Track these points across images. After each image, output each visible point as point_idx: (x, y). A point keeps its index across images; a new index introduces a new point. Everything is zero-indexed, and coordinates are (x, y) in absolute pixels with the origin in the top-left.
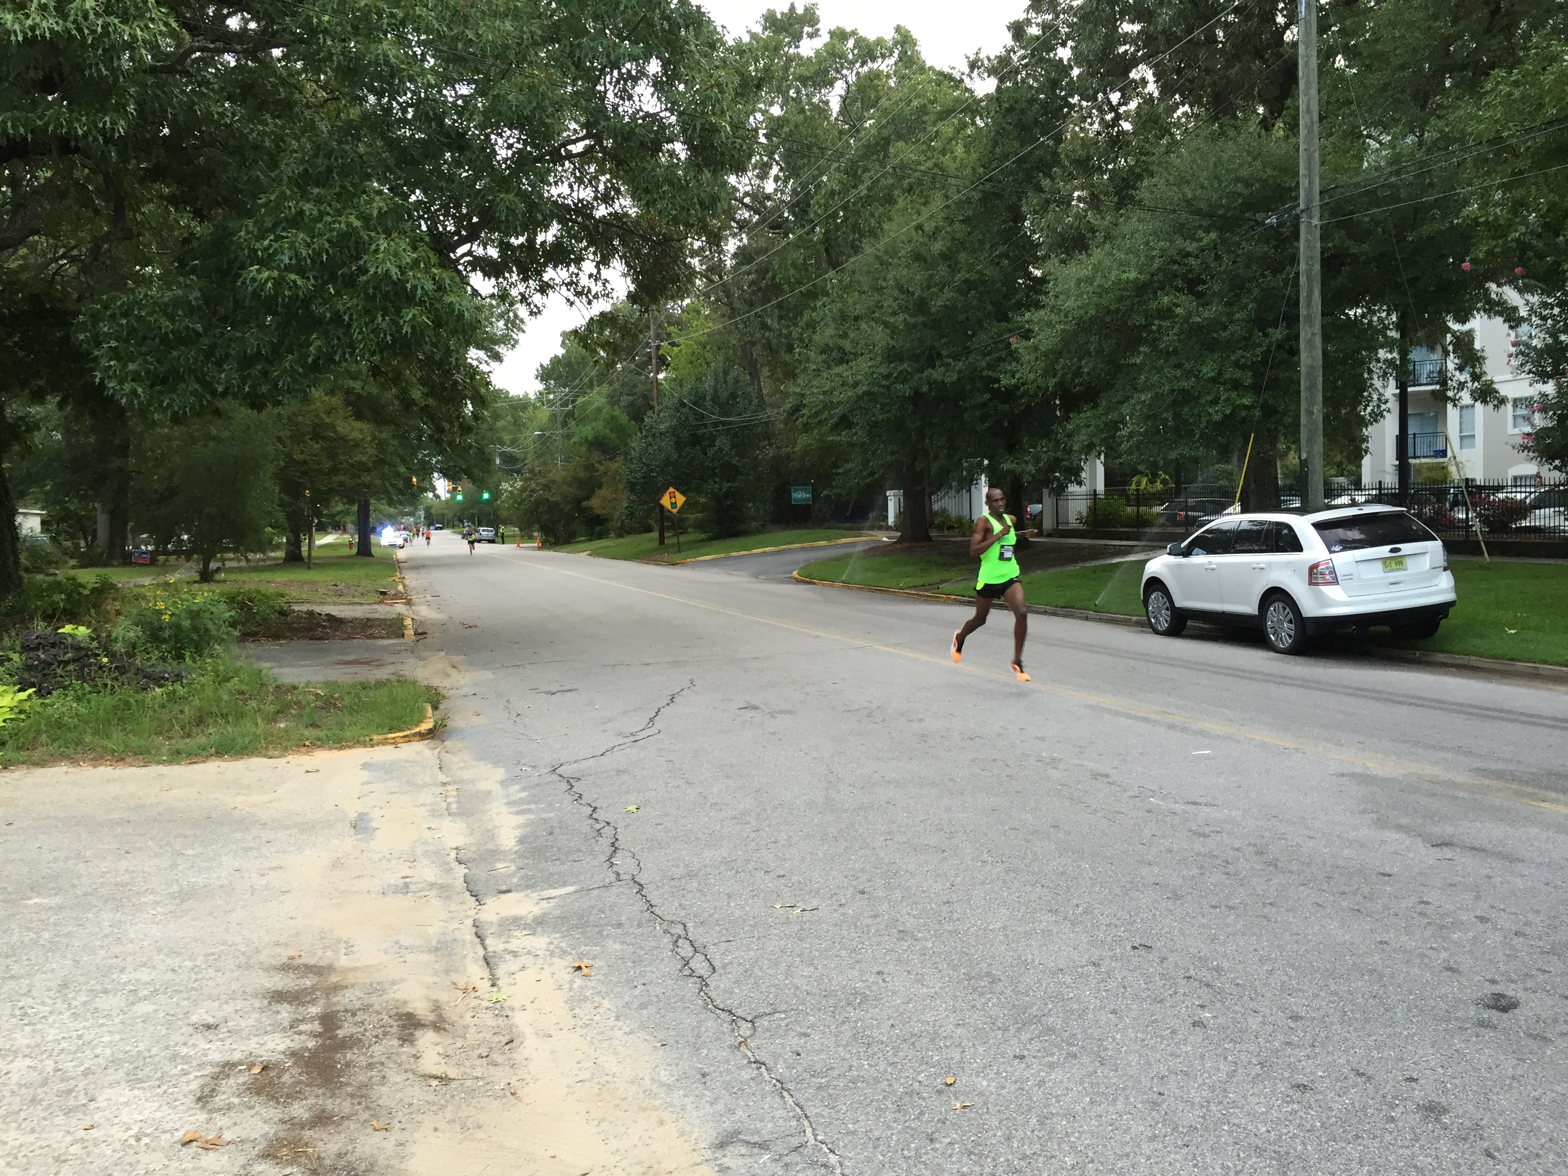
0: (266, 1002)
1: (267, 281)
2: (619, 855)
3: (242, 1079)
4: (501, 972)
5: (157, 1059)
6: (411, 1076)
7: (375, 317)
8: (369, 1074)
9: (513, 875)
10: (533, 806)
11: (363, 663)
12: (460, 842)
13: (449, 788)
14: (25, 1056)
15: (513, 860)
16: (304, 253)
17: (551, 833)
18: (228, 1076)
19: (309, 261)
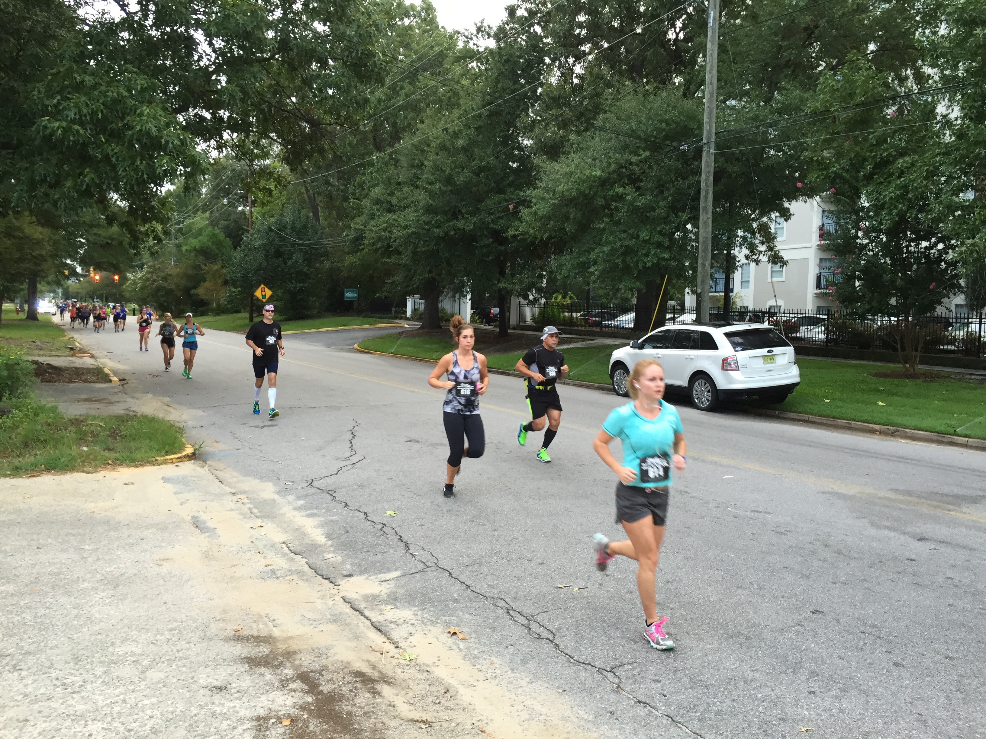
0: (247, 666)
1: (58, 128)
2: (411, 547)
3: (281, 731)
4: (395, 636)
5: (202, 717)
6: (402, 722)
7: (135, 161)
8: (371, 721)
9: (343, 563)
10: (315, 511)
11: (96, 401)
12: (283, 537)
13: (239, 496)
14: (93, 720)
15: (334, 552)
16: (85, 111)
17: (347, 532)
18: (267, 728)
19: (88, 118)
